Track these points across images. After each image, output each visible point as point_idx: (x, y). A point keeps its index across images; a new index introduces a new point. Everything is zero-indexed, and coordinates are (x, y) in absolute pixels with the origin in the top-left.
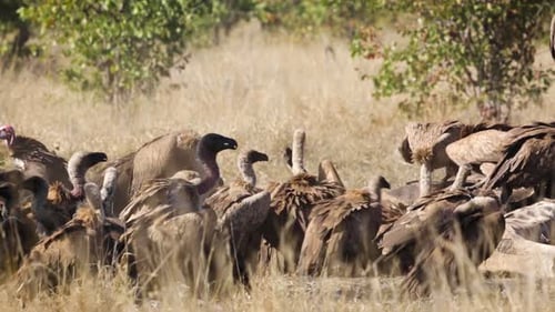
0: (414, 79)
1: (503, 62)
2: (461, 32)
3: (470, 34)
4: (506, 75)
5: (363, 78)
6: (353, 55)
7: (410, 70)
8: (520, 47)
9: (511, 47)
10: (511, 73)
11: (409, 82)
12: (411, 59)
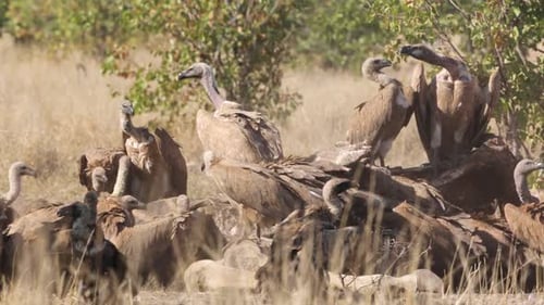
0: (164, 99)
1: (252, 84)
2: (211, 54)
3: (219, 56)
4: (254, 97)
5: (114, 95)
6: (104, 72)
7: (160, 89)
8: (268, 70)
9: (259, 70)
10: (258, 96)
11: (159, 100)
12: (161, 79)
